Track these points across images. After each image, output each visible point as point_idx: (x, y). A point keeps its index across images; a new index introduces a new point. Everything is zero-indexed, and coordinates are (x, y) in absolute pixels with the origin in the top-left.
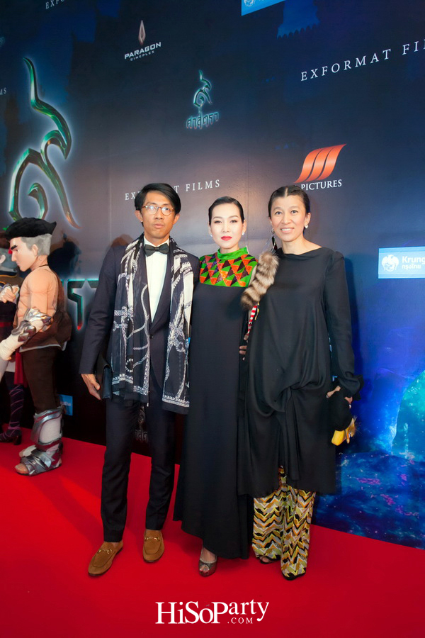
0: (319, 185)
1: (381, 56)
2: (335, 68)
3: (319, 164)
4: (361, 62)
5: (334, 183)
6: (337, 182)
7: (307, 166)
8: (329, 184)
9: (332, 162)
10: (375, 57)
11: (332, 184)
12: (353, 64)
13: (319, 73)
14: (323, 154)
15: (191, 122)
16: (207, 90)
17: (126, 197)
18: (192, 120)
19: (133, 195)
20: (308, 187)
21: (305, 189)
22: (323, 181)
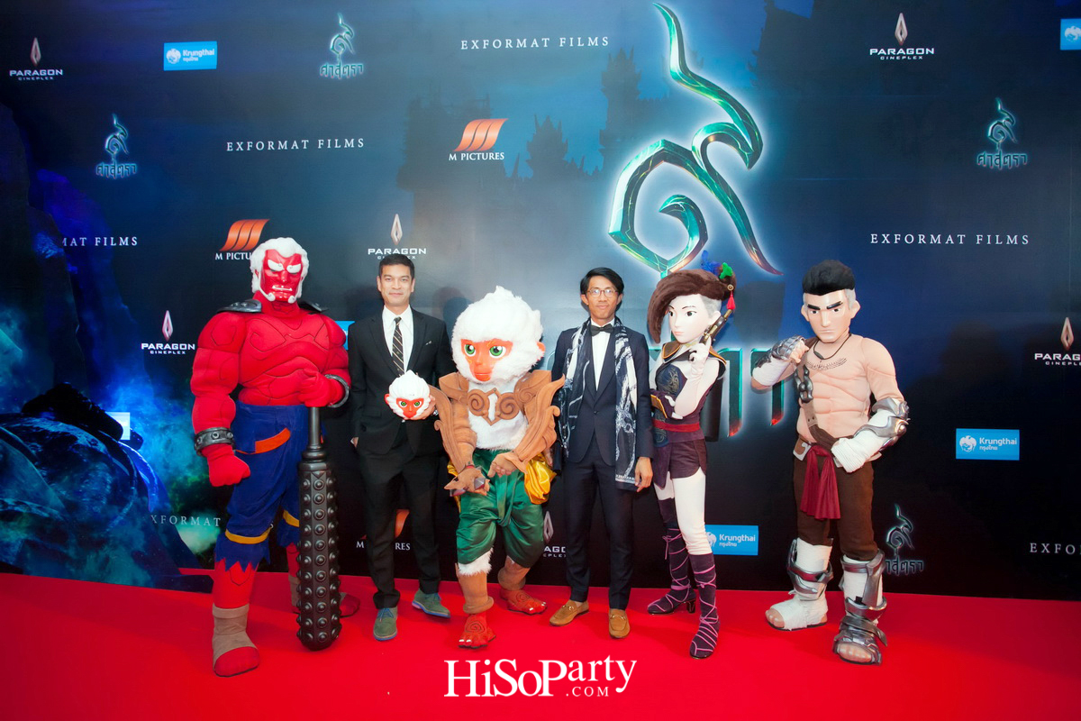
15: (984, 159)
16: (1008, 124)
17: (874, 237)
18: (986, 156)
19: (886, 239)
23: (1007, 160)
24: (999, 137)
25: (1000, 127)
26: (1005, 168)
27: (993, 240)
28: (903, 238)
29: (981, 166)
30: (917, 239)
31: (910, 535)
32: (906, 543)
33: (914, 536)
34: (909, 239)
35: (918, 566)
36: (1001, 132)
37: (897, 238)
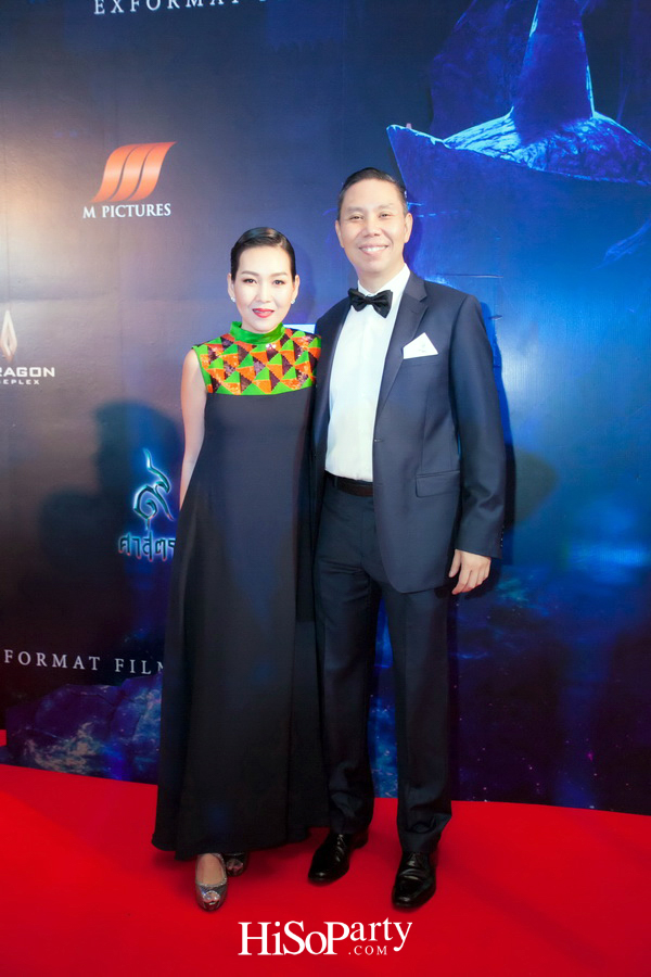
0: (133, 209)
2: (153, 2)
3: (132, 172)
5: (158, 209)
6: (163, 207)
7: (111, 173)
8: (150, 210)
9: (153, 171)
11: (155, 211)
13: (125, 5)
14: (138, 154)
20: (115, 211)
21: (109, 214)
22: (140, 203)
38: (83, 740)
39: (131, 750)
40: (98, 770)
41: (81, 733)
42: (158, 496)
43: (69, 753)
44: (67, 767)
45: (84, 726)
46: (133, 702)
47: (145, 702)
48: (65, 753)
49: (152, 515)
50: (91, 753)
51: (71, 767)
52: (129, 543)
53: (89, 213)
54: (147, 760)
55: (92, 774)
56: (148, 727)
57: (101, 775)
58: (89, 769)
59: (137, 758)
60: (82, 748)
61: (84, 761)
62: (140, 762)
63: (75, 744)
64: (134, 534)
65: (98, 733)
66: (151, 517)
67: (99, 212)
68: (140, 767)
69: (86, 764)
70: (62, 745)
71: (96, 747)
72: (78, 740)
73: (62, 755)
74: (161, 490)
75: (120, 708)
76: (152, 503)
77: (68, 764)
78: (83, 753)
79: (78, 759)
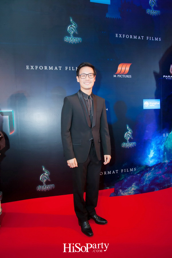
0: (124, 76)
1: (141, 38)
2: (127, 37)
3: (123, 69)
4: (135, 37)
6: (130, 76)
9: (128, 69)
10: (139, 37)
11: (128, 76)
12: (133, 37)
13: (122, 36)
15: (67, 39)
16: (74, 27)
17: (27, 67)
18: (67, 38)
19: (32, 67)
20: (120, 76)
21: (119, 77)
22: (125, 75)
23: (75, 40)
24: (71, 31)
25: (72, 28)
26: (74, 43)
27: (71, 69)
28: (39, 67)
29: (66, 42)
30: (44, 68)
31: (48, 176)
32: (47, 179)
33: (50, 176)
34: (41, 68)
35: (52, 187)
36: (72, 30)
37: (36, 67)
38: (133, 187)
39: (143, 186)
40: (136, 193)
41: (133, 186)
42: (130, 134)
43: (130, 190)
44: (129, 194)
45: (134, 184)
46: (144, 176)
47: (146, 176)
48: (129, 191)
49: (129, 138)
50: (135, 189)
51: (130, 194)
52: (124, 145)
53: (115, 76)
54: (146, 188)
55: (135, 194)
56: (147, 181)
57: (137, 194)
58: (134, 193)
59: (144, 188)
60: (133, 189)
61: (133, 191)
62: (145, 189)
63: (131, 188)
64: (125, 143)
65: (137, 185)
66: (128, 139)
67: (117, 76)
68: (145, 190)
69: (134, 192)
70: (128, 189)
71: (136, 188)
72: (132, 187)
73: (128, 191)
74: (130, 133)
75: (141, 178)
76: (128, 136)
77: (129, 193)
78: (133, 190)
79: (132, 191)
